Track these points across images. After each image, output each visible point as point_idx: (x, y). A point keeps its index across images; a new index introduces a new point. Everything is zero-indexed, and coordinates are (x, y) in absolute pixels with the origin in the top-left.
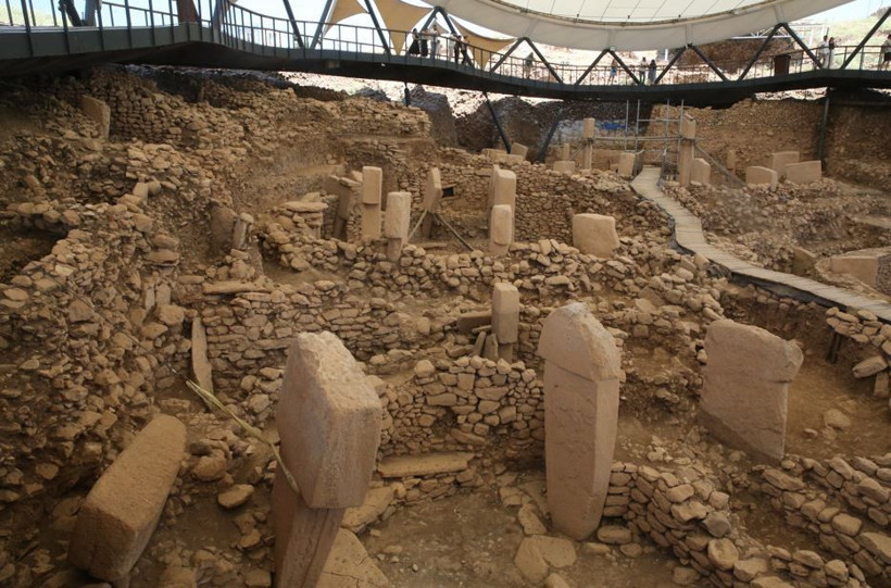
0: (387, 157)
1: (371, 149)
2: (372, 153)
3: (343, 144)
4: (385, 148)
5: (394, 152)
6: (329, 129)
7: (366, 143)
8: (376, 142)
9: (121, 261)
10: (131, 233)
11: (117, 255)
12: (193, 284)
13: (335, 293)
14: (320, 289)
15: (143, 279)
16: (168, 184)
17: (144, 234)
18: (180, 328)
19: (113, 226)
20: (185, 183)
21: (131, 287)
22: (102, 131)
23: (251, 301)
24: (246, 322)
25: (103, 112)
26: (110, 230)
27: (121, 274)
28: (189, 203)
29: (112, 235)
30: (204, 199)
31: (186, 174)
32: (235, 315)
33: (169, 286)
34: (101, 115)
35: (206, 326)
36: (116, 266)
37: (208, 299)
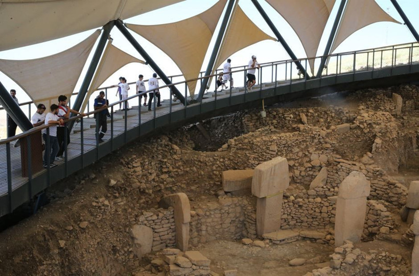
9: (308, 143)
10: (317, 136)
11: (307, 141)
12: (336, 158)
13: (378, 173)
14: (373, 170)
15: (316, 151)
16: (361, 126)
17: (323, 138)
18: (319, 168)
19: (310, 132)
20: (369, 126)
21: (308, 151)
22: (397, 108)
23: (342, 166)
24: (339, 173)
25: (398, 100)
26: (308, 134)
27: (307, 147)
28: (365, 133)
29: (307, 135)
30: (373, 133)
31: (374, 123)
32: (336, 170)
33: (327, 156)
34: (397, 101)
35: (328, 171)
36: (305, 144)
37: (334, 163)
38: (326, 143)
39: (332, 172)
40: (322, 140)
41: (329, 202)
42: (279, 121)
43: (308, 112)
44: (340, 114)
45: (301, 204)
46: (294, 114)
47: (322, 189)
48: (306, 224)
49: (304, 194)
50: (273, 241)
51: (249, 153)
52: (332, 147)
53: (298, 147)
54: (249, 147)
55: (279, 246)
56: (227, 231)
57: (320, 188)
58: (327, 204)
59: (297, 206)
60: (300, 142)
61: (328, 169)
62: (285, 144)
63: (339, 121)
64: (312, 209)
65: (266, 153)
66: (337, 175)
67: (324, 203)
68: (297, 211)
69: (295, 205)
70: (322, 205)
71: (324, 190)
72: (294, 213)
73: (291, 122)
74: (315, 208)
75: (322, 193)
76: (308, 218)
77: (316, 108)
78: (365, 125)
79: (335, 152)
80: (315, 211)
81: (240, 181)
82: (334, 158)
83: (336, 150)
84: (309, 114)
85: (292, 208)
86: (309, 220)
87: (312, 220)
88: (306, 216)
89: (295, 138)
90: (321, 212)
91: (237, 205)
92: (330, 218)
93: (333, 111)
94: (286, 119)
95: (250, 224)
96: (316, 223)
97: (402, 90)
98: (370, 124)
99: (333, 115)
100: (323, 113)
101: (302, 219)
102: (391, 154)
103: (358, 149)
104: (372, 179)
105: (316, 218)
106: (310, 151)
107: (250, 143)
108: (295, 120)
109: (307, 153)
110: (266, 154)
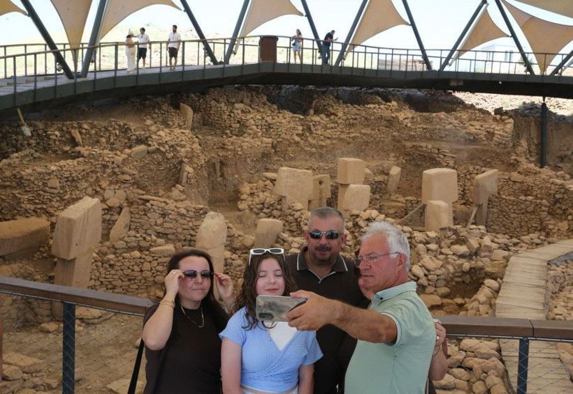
0: (438, 159)
1: (425, 152)
2: (426, 155)
3: (404, 146)
4: (437, 151)
5: (445, 156)
6: (395, 134)
7: (421, 147)
8: (430, 146)
9: (99, 175)
10: (110, 164)
11: (98, 172)
12: (139, 194)
13: (201, 212)
14: (194, 208)
15: (109, 185)
16: (162, 149)
17: (118, 166)
18: (118, 210)
19: (101, 159)
20: (172, 149)
21: (100, 186)
22: (186, 123)
23: (152, 205)
24: (149, 215)
25: (188, 113)
26: (98, 160)
27: (97, 180)
28: (168, 159)
29: (97, 163)
30: (178, 158)
31: (177, 145)
32: (144, 210)
33: (125, 192)
34: (186, 114)
35: (131, 213)
36: (94, 176)
37: (138, 201)
38: (123, 173)
39: (138, 213)
40: (117, 170)
41: (153, 255)
42: (38, 141)
43: (80, 127)
44: (126, 131)
45: (112, 262)
46: (61, 130)
47: (134, 239)
48: (120, 290)
49: (109, 248)
50: (86, 321)
51: (19, 193)
52: (133, 179)
53: (86, 181)
54: (14, 184)
55: (97, 326)
56: (7, 318)
57: (132, 238)
58: (149, 258)
59: (108, 266)
60: (88, 173)
61: (132, 210)
62: (67, 178)
63: (126, 141)
64: (129, 268)
65: (44, 192)
66: (146, 218)
67: (146, 257)
68: (108, 273)
69: (105, 265)
70: (142, 261)
71: (138, 239)
72: (104, 276)
73: (57, 143)
74: (133, 266)
75: (135, 245)
76: (122, 281)
77: (90, 121)
78: (167, 147)
79: (135, 186)
80: (133, 270)
81: (19, 238)
82: (136, 195)
83: (137, 184)
84: (84, 131)
85: (101, 270)
86: (124, 284)
87: (128, 283)
88: (120, 278)
89: (81, 168)
90: (141, 271)
91: (18, 275)
92: (155, 277)
93: (117, 127)
94: (50, 139)
95: (40, 302)
96: (135, 286)
97: (185, 98)
98: (172, 146)
99: (117, 132)
100: (103, 129)
101: (114, 283)
102: (201, 185)
103: (162, 181)
104: (193, 220)
105: (135, 279)
106: (103, 186)
107: (15, 178)
108: (64, 139)
109: (98, 189)
110: (44, 194)
